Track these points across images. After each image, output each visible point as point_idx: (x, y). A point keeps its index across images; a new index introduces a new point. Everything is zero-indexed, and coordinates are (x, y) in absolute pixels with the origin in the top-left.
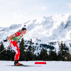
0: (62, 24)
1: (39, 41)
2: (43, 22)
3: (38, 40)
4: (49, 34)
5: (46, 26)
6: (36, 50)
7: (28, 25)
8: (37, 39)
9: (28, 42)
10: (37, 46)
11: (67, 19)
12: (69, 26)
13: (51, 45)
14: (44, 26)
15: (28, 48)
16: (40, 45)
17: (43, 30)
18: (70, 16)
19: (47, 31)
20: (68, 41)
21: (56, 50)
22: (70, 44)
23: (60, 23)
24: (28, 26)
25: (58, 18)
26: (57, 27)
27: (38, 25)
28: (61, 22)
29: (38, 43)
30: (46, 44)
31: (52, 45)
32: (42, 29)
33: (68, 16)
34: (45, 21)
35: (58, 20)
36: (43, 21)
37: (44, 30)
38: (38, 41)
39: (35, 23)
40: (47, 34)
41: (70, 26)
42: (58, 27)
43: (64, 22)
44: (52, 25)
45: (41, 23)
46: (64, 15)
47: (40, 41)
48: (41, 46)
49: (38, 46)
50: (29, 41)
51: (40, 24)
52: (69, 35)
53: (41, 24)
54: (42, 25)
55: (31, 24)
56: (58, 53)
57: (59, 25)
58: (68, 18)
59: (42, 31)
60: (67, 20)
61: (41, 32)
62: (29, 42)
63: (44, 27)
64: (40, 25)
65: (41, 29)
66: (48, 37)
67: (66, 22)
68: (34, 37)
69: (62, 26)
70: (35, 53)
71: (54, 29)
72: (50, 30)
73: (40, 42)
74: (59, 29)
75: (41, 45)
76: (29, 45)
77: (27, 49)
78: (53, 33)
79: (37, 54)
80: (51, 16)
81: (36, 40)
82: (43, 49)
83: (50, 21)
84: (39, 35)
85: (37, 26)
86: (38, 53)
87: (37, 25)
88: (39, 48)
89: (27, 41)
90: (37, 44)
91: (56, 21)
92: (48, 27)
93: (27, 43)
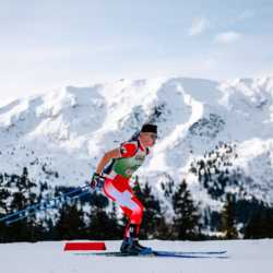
0: (137, 115)
1: (52, 177)
2: (66, 106)
3: (49, 173)
4: (87, 151)
5: (76, 121)
6: (42, 207)
7: (13, 118)
8: (44, 169)
9: (13, 181)
10: (45, 193)
11: (155, 97)
12: (162, 123)
13: (95, 192)
14: (71, 121)
15: (13, 201)
16: (54, 192)
17: (66, 136)
18: (163, 85)
19: (82, 138)
20: (159, 175)
21: (114, 209)
22: (163, 186)
23: (130, 111)
24: (12, 120)
25: (123, 91)
26: (119, 125)
27: (49, 119)
28: (133, 106)
29: (48, 185)
30: (76, 186)
31: (98, 192)
32: (64, 133)
33: (159, 86)
34: (73, 103)
35: (123, 100)
36: (66, 103)
37: (71, 137)
38: (48, 178)
39: (39, 110)
40: (81, 150)
41: (165, 120)
42: (122, 124)
43: (145, 107)
44: (98, 118)
45: (61, 111)
46: (144, 81)
47: (57, 176)
48: (60, 193)
49: (47, 195)
50: (14, 177)
51: (54, 113)
52: (162, 156)
53: (61, 116)
54: (64, 118)
55: (22, 113)
56: (123, 220)
57: (125, 119)
58: (158, 93)
59: (63, 139)
60: (155, 101)
61: (58, 144)
62: (16, 180)
63: (69, 123)
64: (56, 116)
65: (59, 130)
66: (84, 161)
67: (149, 106)
68: (33, 160)
69: (135, 120)
70: (37, 221)
71: (105, 132)
72: (91, 137)
73: (55, 179)
74: (125, 131)
75: (58, 189)
76: (14, 190)
77: (9, 204)
78: (103, 147)
79: (44, 225)
80: (97, 86)
81: (42, 172)
82: (65, 204)
83: (94, 101)
84: (51, 156)
85: (45, 122)
86: (48, 218)
87: (44, 116)
88: (52, 203)
89: (6, 175)
90: (44, 187)
91: (114, 105)
92: (86, 126)
93: (5, 182)
